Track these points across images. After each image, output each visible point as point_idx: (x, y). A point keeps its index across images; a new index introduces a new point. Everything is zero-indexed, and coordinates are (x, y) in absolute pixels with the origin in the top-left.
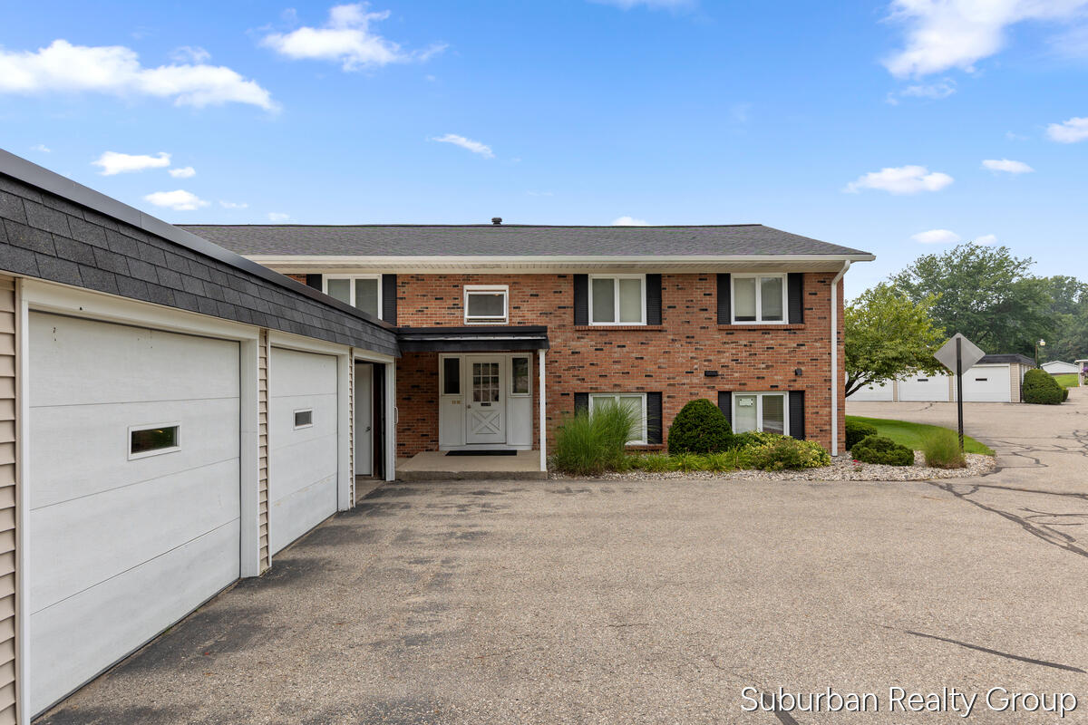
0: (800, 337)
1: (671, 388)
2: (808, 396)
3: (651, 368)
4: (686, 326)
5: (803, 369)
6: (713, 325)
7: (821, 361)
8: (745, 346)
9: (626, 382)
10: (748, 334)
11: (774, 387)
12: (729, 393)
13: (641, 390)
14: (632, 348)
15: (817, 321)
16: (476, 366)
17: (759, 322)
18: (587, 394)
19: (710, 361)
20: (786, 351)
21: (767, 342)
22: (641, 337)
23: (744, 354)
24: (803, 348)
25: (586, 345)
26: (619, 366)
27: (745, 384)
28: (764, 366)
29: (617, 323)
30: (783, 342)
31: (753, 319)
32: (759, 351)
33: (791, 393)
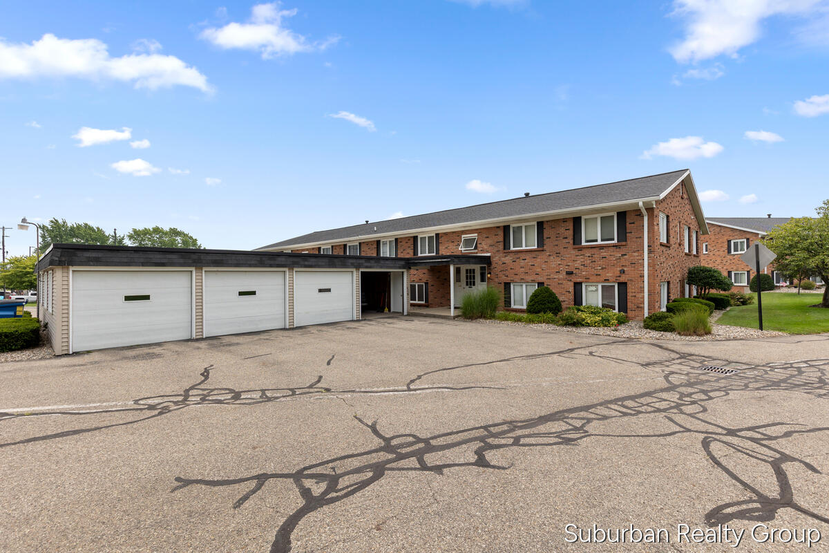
0: (623, 250)
1: (549, 280)
2: (629, 286)
3: (539, 270)
4: (556, 247)
5: (625, 269)
6: (571, 246)
7: (638, 264)
8: (589, 256)
9: (527, 277)
10: (591, 250)
11: (606, 280)
12: (580, 283)
13: (533, 281)
14: (529, 260)
15: (634, 239)
16: (467, 270)
17: (599, 242)
18: (510, 283)
19: (569, 266)
20: (614, 259)
21: (602, 254)
22: (534, 255)
23: (588, 262)
24: (626, 257)
25: (508, 259)
26: (523, 269)
27: (588, 279)
28: (600, 268)
29: (524, 248)
30: (612, 253)
31: (596, 241)
32: (596, 259)
33: (619, 284)
